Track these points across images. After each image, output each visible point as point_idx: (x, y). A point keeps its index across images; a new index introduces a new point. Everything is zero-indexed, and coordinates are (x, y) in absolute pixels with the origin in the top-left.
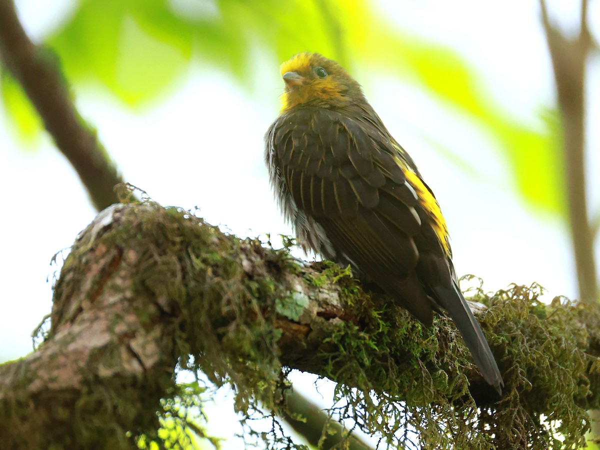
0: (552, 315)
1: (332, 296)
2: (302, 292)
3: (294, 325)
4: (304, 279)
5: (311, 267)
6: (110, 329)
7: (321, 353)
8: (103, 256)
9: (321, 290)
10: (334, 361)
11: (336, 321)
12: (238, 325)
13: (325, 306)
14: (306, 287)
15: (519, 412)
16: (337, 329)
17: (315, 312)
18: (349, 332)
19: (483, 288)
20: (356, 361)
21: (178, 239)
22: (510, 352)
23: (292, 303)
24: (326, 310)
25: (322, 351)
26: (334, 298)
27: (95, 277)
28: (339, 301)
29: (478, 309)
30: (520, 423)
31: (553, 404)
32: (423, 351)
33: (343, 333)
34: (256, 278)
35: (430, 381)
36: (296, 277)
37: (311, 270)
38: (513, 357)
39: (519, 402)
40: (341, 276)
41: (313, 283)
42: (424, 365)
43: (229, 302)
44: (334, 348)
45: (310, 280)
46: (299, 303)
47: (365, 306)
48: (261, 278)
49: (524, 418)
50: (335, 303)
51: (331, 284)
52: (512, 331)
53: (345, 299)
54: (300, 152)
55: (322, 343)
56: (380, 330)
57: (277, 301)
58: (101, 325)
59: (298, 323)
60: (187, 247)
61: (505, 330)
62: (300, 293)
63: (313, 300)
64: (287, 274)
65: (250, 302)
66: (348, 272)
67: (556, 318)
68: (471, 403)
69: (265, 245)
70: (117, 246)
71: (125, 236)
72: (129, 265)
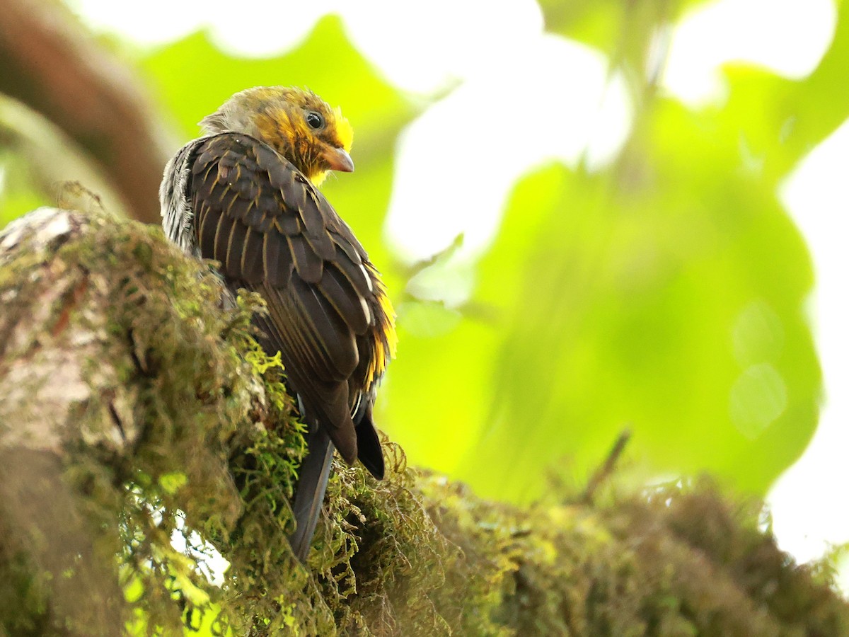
1: (261, 392)
6: (85, 379)
8: (62, 275)
10: (252, 482)
18: (272, 445)
25: (239, 465)
27: (54, 303)
33: (265, 445)
50: (263, 400)
54: (227, 184)
58: (72, 371)
66: (278, 361)
70: (80, 266)
71: (90, 254)
72: (99, 295)
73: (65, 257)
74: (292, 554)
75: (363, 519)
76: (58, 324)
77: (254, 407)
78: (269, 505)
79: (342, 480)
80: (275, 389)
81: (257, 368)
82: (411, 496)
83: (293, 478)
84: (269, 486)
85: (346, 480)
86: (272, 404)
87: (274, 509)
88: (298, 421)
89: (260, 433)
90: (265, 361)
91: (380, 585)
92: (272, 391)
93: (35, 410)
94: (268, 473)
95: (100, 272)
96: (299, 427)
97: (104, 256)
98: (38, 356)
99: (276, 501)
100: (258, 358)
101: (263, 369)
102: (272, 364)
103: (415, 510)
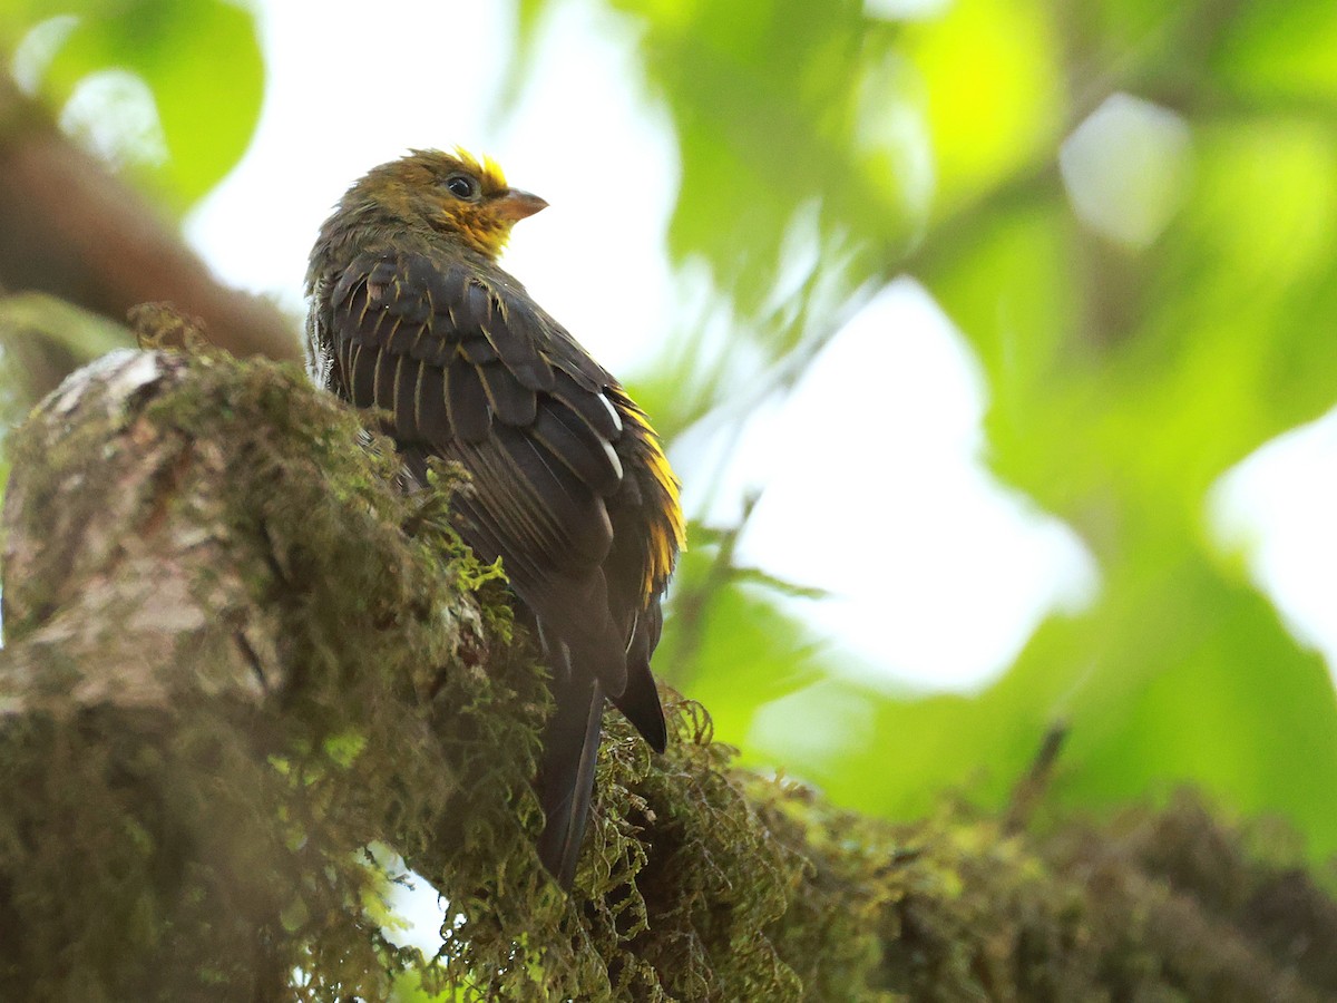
27: (141, 488)
58: (176, 587)
70: (179, 431)
71: (193, 410)
72: (211, 471)
73: (155, 417)
74: (541, 866)
75: (651, 816)
76: (151, 518)
77: (467, 642)
78: (501, 793)
79: (614, 756)
80: (498, 615)
81: (466, 583)
82: (725, 782)
83: (535, 750)
84: (498, 764)
85: (620, 756)
86: (494, 636)
87: (510, 798)
88: (537, 663)
89: (479, 683)
90: (479, 572)
91: (685, 919)
92: (493, 617)
94: (497, 743)
95: (209, 436)
96: (540, 671)
97: (213, 413)
98: (124, 568)
99: (512, 788)
100: (468, 567)
101: (477, 584)
102: (491, 576)
103: (732, 803)
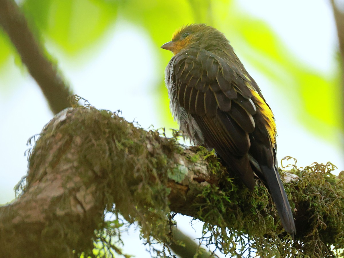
0: (339, 183)
1: (203, 168)
2: (184, 165)
3: (179, 185)
4: (185, 157)
5: (190, 149)
6: (64, 186)
7: (196, 203)
8: (60, 140)
9: (196, 164)
10: (203, 209)
11: (205, 184)
12: (144, 185)
13: (198, 174)
14: (186, 162)
15: (318, 243)
16: (206, 188)
17: (192, 178)
18: (213, 191)
19: (297, 165)
20: (216, 209)
21: (107, 130)
22: (313, 205)
23: (178, 172)
24: (199, 177)
25: (196, 202)
26: (204, 170)
27: (55, 153)
28: (207, 171)
29: (293, 178)
30: (319, 249)
31: (339, 239)
32: (259, 204)
33: (209, 191)
34: (155, 155)
35: (263, 222)
36: (181, 156)
37: (190, 151)
38: (314, 209)
39: (318, 236)
40: (209, 155)
41: (191, 159)
42: (259, 212)
43: (138, 170)
44: (203, 200)
45: (189, 158)
46: (182, 172)
47: (223, 174)
48: (159, 156)
49: (321, 247)
50: (204, 172)
51: (202, 160)
52: (314, 192)
53: (211, 170)
55: (196, 197)
56: (232, 190)
57: (168, 170)
59: (181, 184)
60: (113, 135)
61: (310, 192)
62: (183, 166)
63: (191, 170)
64: (175, 154)
65: (151, 171)
66: (213, 153)
67: (342, 185)
68: (288, 236)
69: (161, 136)
71: (74, 128)
72: (76, 146)
73: (62, 131)
93: (34, 204)
97: (80, 128)
